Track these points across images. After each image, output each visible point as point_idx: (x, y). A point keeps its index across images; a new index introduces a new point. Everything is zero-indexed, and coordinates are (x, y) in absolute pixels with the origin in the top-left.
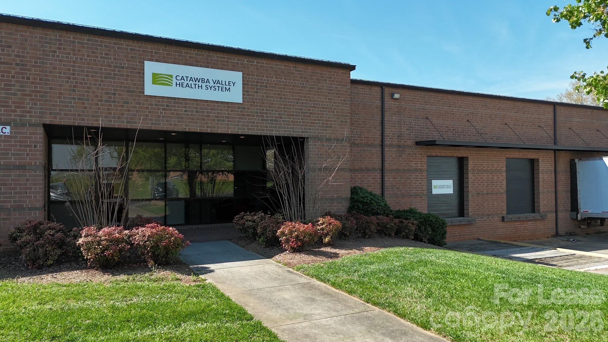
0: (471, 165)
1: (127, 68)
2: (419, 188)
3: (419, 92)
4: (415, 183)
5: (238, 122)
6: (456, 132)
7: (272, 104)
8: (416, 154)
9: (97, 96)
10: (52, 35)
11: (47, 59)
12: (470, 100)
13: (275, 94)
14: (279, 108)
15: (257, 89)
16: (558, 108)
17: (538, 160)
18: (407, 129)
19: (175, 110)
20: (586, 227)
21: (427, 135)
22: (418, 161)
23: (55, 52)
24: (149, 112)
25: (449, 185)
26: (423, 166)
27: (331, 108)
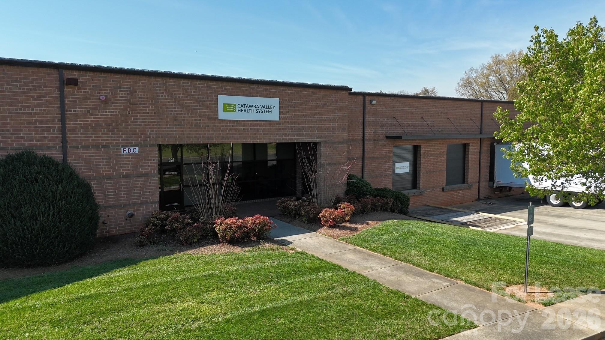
0: (423, 151)
1: (207, 101)
2: (387, 170)
3: (389, 98)
4: (384, 167)
5: (276, 134)
6: (413, 127)
7: (298, 120)
8: (386, 145)
9: (189, 123)
10: (161, 81)
11: (159, 99)
12: (424, 101)
13: (300, 112)
14: (302, 122)
15: (288, 110)
16: (484, 104)
17: (468, 145)
18: (380, 127)
19: (237, 129)
20: (499, 193)
21: (394, 131)
22: (387, 150)
23: (163, 93)
24: (222, 131)
25: (407, 166)
26: (391, 154)
27: (336, 120)
